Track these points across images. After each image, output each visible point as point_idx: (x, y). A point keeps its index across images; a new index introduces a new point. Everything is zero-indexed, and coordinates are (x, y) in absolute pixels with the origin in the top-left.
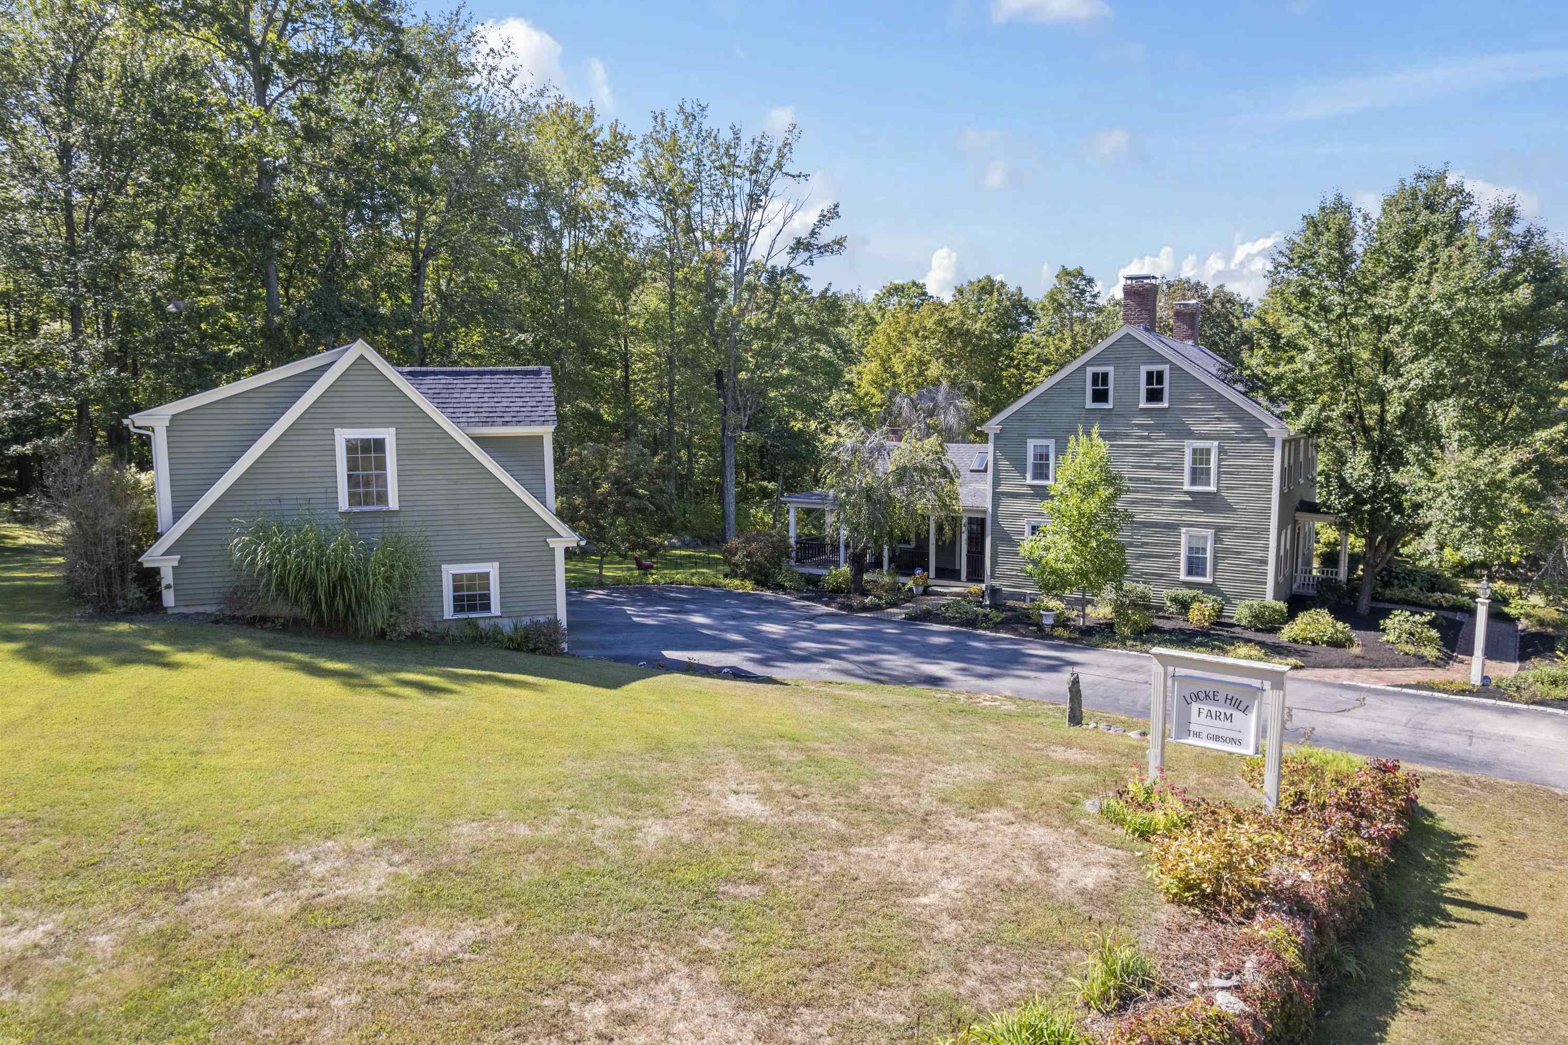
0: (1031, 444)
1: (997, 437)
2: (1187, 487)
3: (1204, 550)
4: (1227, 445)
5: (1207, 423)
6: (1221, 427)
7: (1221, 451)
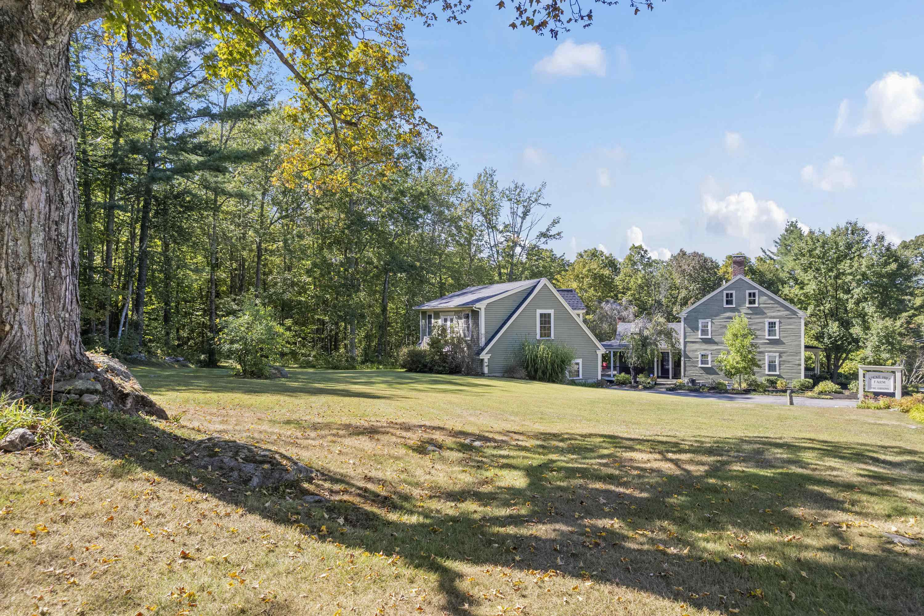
0: (700, 321)
1: (685, 319)
2: (767, 337)
3: (775, 362)
4: (782, 321)
5: (773, 312)
6: (779, 314)
7: (780, 322)
